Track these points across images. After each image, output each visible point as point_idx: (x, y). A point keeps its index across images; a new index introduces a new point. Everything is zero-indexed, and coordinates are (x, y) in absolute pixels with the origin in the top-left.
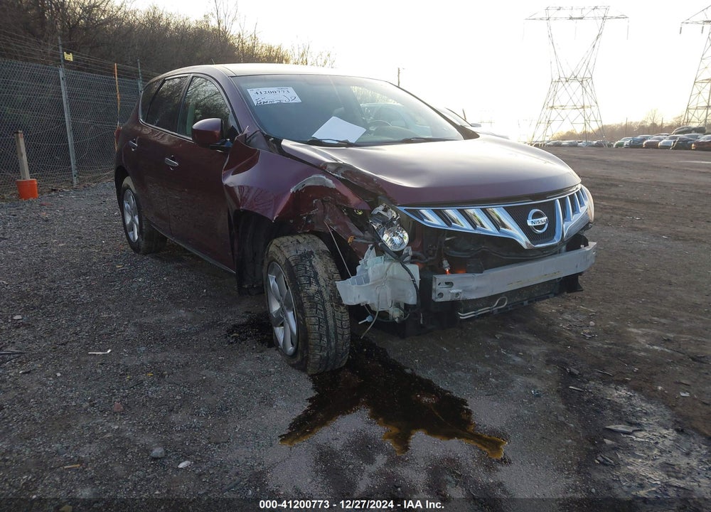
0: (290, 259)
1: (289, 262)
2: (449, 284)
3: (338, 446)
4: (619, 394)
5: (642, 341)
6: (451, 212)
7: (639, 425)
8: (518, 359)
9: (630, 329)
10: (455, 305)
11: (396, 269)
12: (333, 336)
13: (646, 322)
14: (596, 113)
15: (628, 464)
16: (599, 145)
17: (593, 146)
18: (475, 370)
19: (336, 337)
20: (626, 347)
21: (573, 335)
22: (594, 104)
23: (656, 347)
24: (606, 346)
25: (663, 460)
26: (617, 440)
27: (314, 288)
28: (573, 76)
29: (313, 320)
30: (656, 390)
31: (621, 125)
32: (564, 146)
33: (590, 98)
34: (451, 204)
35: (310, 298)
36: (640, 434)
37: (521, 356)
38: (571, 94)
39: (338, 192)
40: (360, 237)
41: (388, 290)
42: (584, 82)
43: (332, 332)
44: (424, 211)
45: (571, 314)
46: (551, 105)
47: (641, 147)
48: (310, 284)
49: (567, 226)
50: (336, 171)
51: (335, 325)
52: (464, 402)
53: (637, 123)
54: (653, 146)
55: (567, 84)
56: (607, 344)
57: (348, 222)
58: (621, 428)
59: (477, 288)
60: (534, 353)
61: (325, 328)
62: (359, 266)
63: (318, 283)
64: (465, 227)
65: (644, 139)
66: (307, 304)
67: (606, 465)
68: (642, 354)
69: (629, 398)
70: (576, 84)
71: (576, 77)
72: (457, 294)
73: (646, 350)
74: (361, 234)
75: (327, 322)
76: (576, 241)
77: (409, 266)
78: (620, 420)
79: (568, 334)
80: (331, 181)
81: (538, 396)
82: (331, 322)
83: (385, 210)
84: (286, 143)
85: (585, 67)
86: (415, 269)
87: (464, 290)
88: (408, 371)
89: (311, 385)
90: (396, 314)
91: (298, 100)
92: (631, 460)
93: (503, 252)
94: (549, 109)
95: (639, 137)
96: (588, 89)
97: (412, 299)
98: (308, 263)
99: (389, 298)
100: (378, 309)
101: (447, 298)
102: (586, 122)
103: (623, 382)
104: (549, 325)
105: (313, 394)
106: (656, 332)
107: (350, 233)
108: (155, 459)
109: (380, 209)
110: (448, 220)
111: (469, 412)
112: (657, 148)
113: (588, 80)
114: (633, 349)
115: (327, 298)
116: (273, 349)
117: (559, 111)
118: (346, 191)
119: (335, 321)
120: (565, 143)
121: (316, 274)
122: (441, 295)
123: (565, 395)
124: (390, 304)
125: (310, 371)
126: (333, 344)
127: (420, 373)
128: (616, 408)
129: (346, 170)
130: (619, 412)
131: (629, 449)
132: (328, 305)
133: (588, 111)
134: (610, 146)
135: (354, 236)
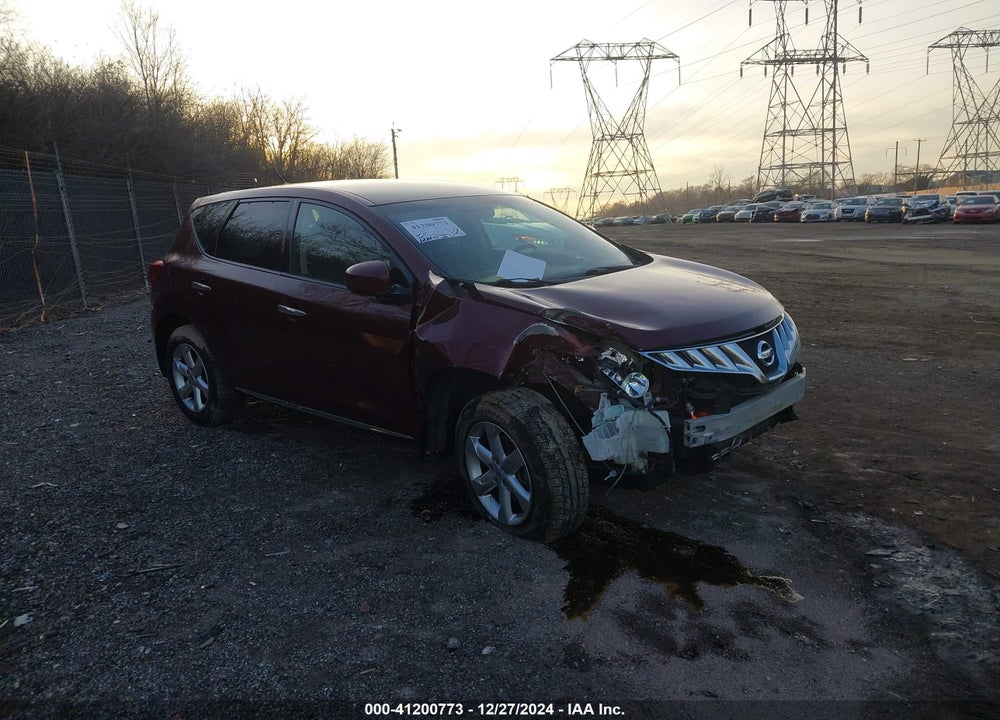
0: (518, 417)
1: (517, 421)
2: (702, 428)
3: (631, 607)
4: (860, 520)
5: (854, 465)
6: (693, 353)
7: (893, 547)
8: (748, 499)
9: (835, 455)
10: (709, 448)
11: (642, 417)
12: (576, 497)
13: (845, 444)
14: (652, 179)
15: (902, 583)
16: (660, 221)
17: (654, 222)
18: (714, 517)
19: (579, 498)
20: (841, 473)
21: (785, 467)
22: (649, 167)
23: (870, 470)
24: (822, 475)
25: (930, 575)
26: (882, 564)
27: (552, 446)
28: (619, 133)
29: (557, 481)
30: (891, 512)
31: (679, 191)
32: (617, 225)
33: (644, 161)
34: (691, 345)
35: (551, 457)
36: (900, 555)
37: (747, 496)
38: (620, 155)
39: (563, 339)
40: (589, 386)
41: (633, 441)
42: (635, 140)
43: (574, 492)
44: (668, 354)
45: (768, 444)
46: (595, 171)
47: (714, 220)
48: (548, 442)
49: (787, 355)
50: (555, 317)
51: (577, 485)
52: (723, 550)
53: (699, 188)
54: (728, 219)
55: (613, 144)
56: (822, 472)
57: (571, 371)
58: (880, 552)
59: (727, 429)
60: (759, 491)
61: (568, 490)
62: (594, 418)
63: (554, 440)
64: (680, 365)
65: (716, 211)
66: (548, 465)
67: (885, 587)
68: (860, 478)
69: (871, 523)
70: (623, 144)
71: (623, 133)
72: (711, 437)
73: (861, 474)
74: (590, 383)
75: (570, 483)
76: (795, 368)
77: (658, 413)
78: (875, 545)
79: (779, 467)
80: (553, 329)
81: (788, 533)
82: (573, 482)
83: (613, 355)
84: (480, 287)
85: (633, 120)
86: (664, 415)
87: (716, 433)
88: (645, 526)
89: (555, 555)
90: (641, 465)
91: (462, 233)
92: (903, 579)
93: (741, 388)
94: (593, 179)
95: (709, 209)
96: (640, 148)
97: (663, 446)
98: (539, 420)
99: (634, 449)
100: (623, 461)
101: (701, 442)
102: (642, 191)
103: (858, 509)
104: (755, 459)
105: (564, 563)
106: (861, 454)
107: (576, 383)
108: (452, 650)
109: (606, 354)
110: (691, 361)
111: (734, 558)
112: (734, 221)
113: (639, 137)
114: (848, 474)
115: (566, 456)
116: (483, 521)
117: (607, 179)
118: (571, 338)
119: (577, 480)
120: (618, 220)
121: (550, 430)
122: (695, 441)
123: (814, 529)
124: (636, 455)
125: (549, 538)
126: (575, 506)
127: (658, 527)
128: (865, 535)
129: (568, 315)
130: (870, 538)
131: (895, 569)
132: (568, 463)
133: (642, 176)
134: (674, 220)
135: (581, 385)
